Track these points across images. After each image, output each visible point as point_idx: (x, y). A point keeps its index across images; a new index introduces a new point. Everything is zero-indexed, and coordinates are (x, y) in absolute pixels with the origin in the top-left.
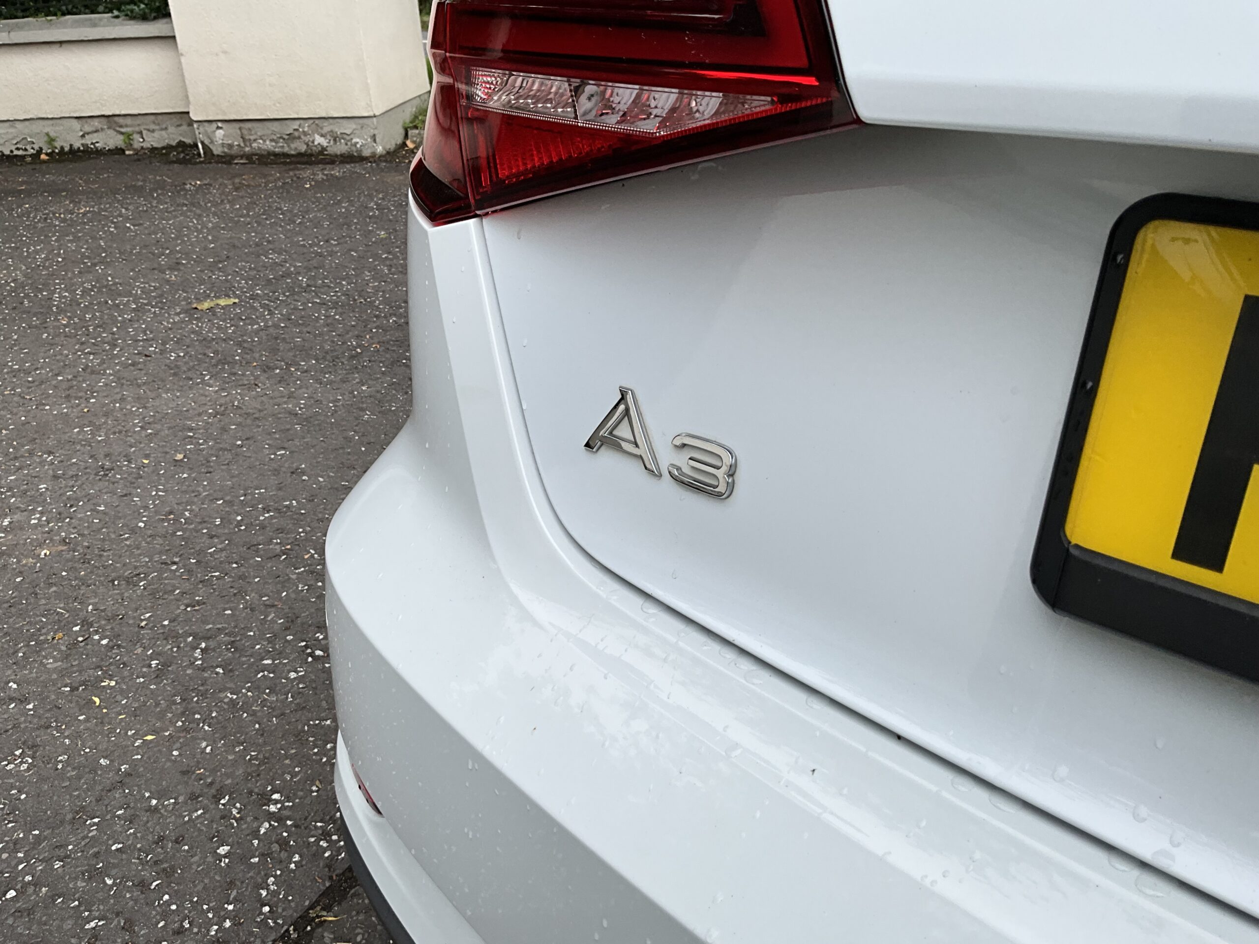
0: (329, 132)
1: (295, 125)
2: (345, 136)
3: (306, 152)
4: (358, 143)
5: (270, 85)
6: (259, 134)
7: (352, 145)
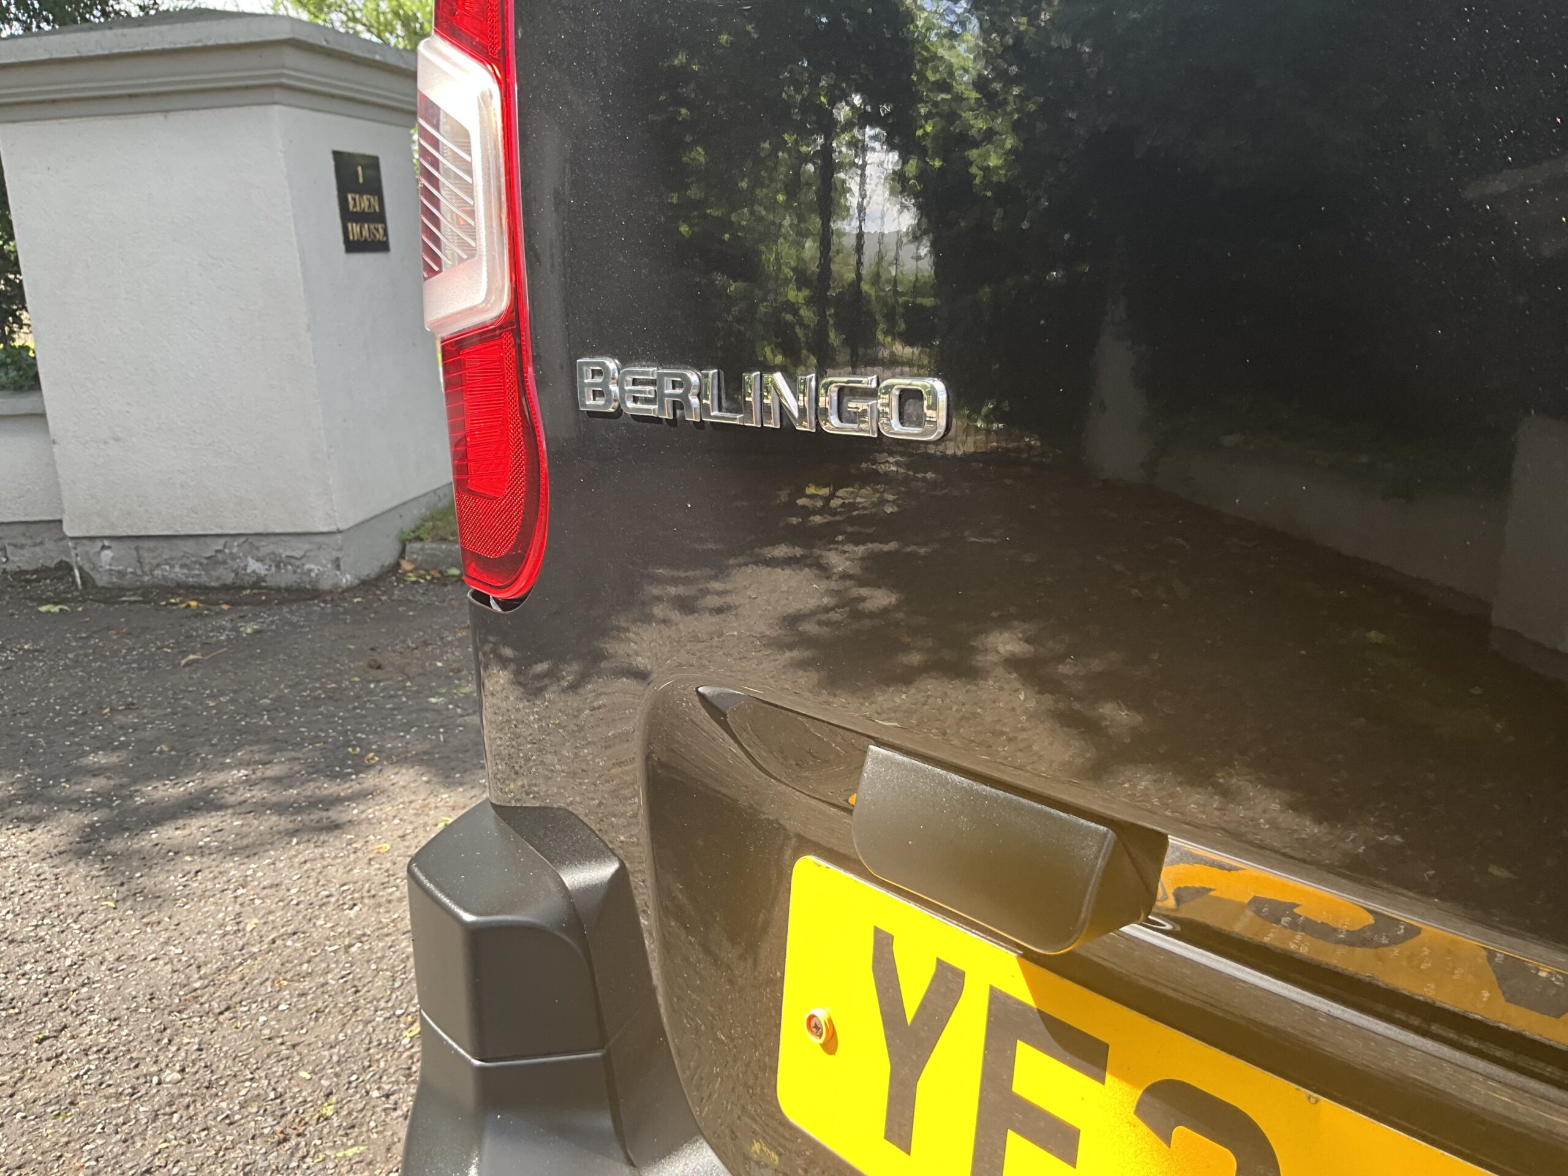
0: (268, 554)
1: (219, 544)
2: (293, 561)
3: (234, 583)
4: (310, 570)
5: (182, 486)
6: (165, 556)
7: (303, 573)
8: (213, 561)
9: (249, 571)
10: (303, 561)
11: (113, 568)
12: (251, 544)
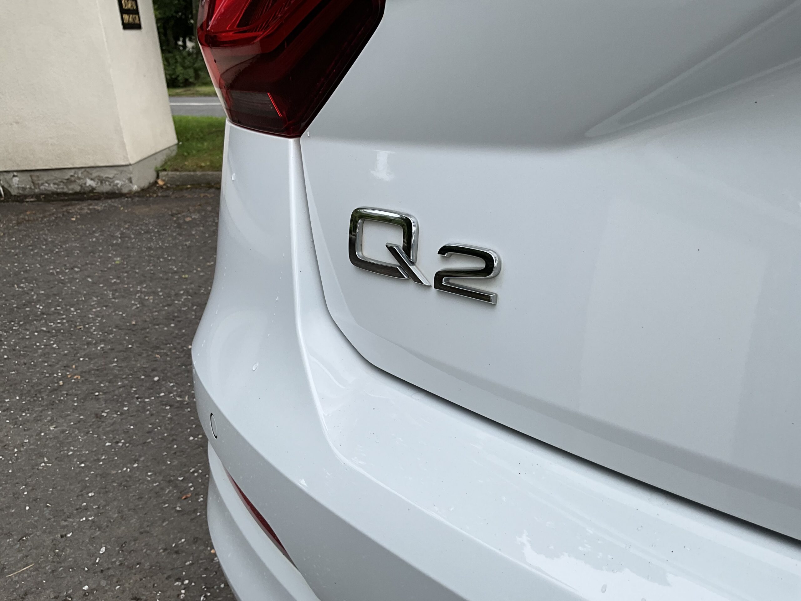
0: (97, 177)
1: (72, 173)
2: (109, 179)
3: (80, 191)
4: (118, 184)
5: (52, 145)
6: (45, 179)
7: (114, 185)
8: (69, 181)
9: (88, 185)
10: (114, 179)
11: (19, 186)
12: (88, 172)
